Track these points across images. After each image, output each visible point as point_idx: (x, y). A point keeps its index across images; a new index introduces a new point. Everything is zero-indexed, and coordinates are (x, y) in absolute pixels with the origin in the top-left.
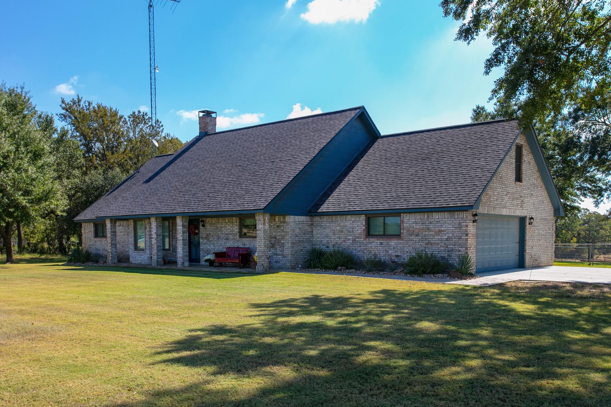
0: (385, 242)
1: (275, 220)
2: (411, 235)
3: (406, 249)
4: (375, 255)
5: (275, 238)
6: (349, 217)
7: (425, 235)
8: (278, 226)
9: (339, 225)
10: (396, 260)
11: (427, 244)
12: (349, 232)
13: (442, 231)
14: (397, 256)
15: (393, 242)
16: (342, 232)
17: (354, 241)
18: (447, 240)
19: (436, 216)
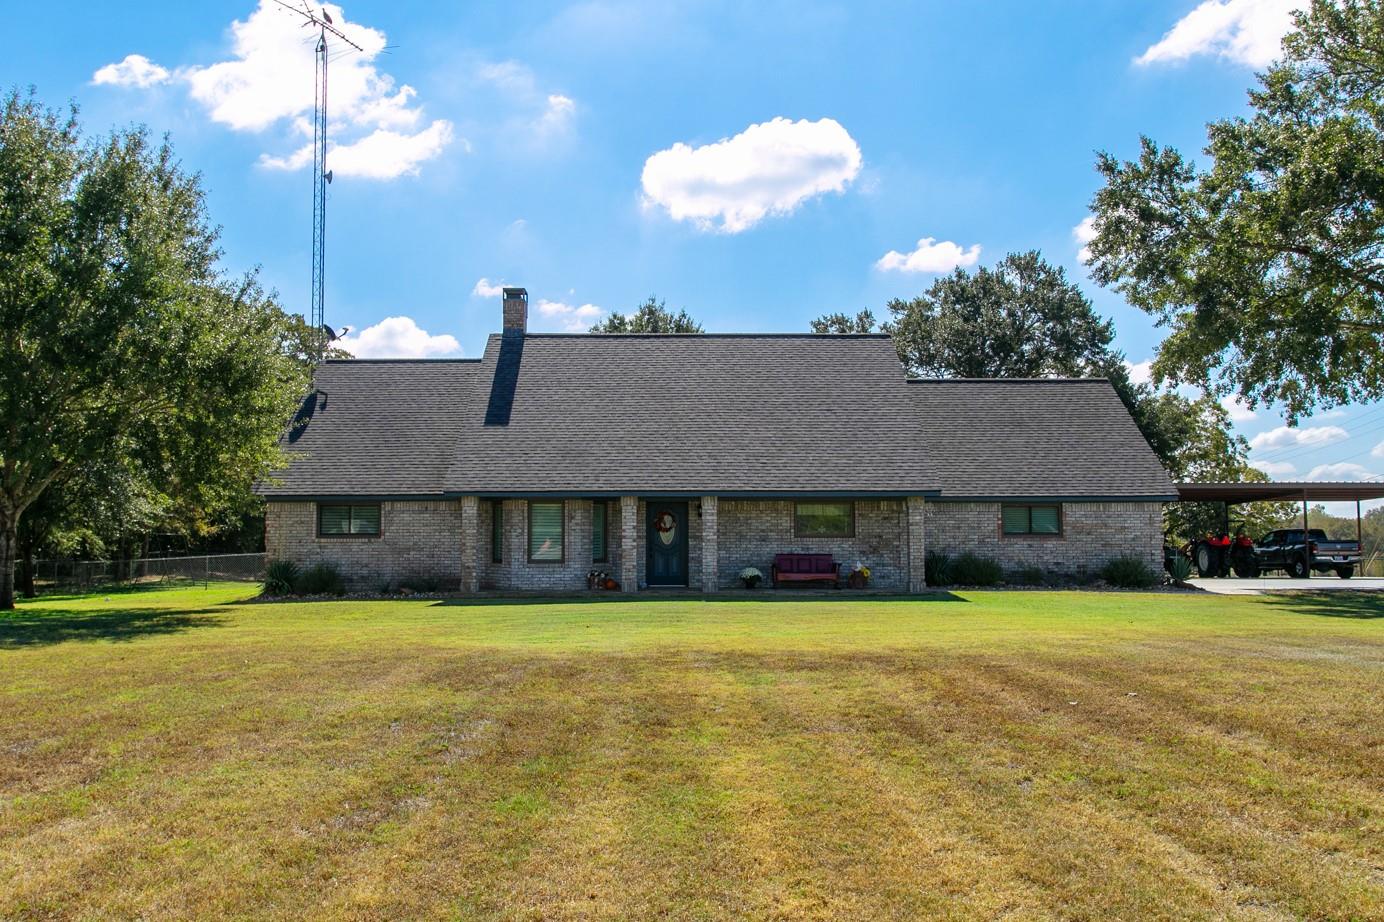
0: (1036, 543)
1: (879, 507)
2: (1079, 533)
3: (1071, 553)
4: (1020, 563)
5: (880, 537)
6: (972, 505)
7: (1101, 534)
8: (885, 518)
9: (953, 518)
10: (1056, 570)
11: (1103, 545)
12: (973, 528)
13: (1127, 528)
14: (1057, 564)
15: (1050, 544)
16: (959, 528)
17: (982, 542)
18: (1133, 539)
19: (1115, 508)
